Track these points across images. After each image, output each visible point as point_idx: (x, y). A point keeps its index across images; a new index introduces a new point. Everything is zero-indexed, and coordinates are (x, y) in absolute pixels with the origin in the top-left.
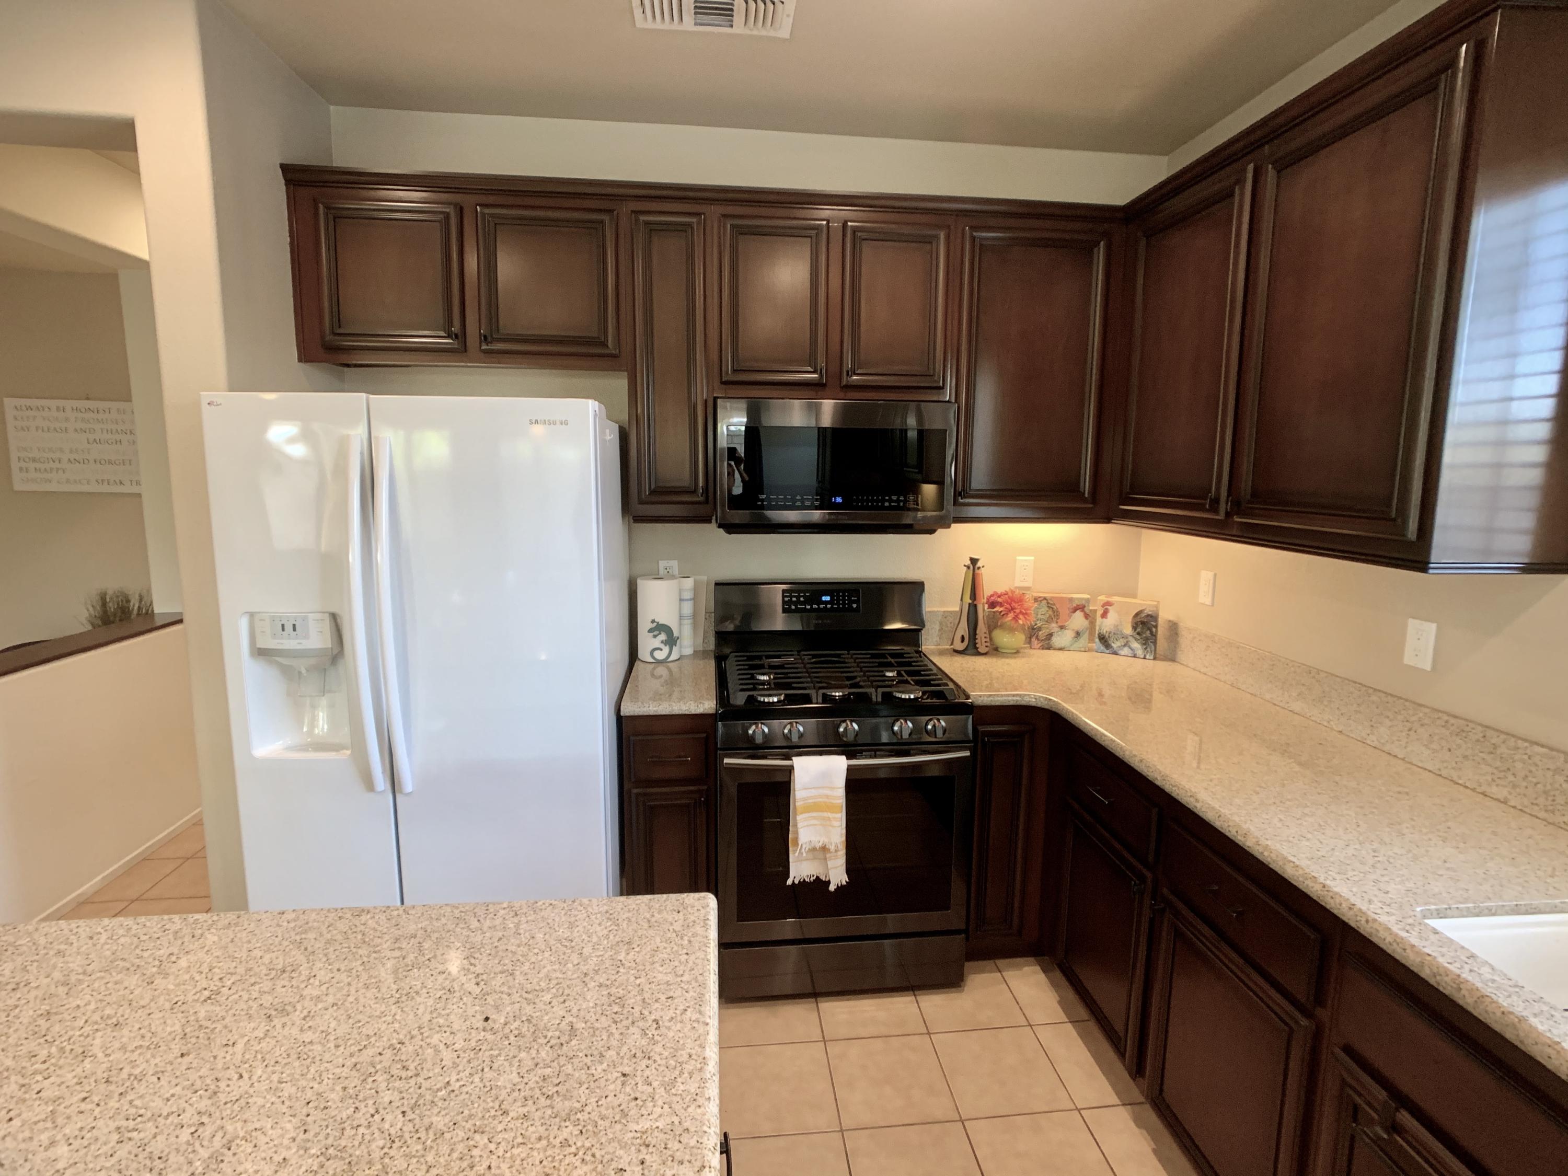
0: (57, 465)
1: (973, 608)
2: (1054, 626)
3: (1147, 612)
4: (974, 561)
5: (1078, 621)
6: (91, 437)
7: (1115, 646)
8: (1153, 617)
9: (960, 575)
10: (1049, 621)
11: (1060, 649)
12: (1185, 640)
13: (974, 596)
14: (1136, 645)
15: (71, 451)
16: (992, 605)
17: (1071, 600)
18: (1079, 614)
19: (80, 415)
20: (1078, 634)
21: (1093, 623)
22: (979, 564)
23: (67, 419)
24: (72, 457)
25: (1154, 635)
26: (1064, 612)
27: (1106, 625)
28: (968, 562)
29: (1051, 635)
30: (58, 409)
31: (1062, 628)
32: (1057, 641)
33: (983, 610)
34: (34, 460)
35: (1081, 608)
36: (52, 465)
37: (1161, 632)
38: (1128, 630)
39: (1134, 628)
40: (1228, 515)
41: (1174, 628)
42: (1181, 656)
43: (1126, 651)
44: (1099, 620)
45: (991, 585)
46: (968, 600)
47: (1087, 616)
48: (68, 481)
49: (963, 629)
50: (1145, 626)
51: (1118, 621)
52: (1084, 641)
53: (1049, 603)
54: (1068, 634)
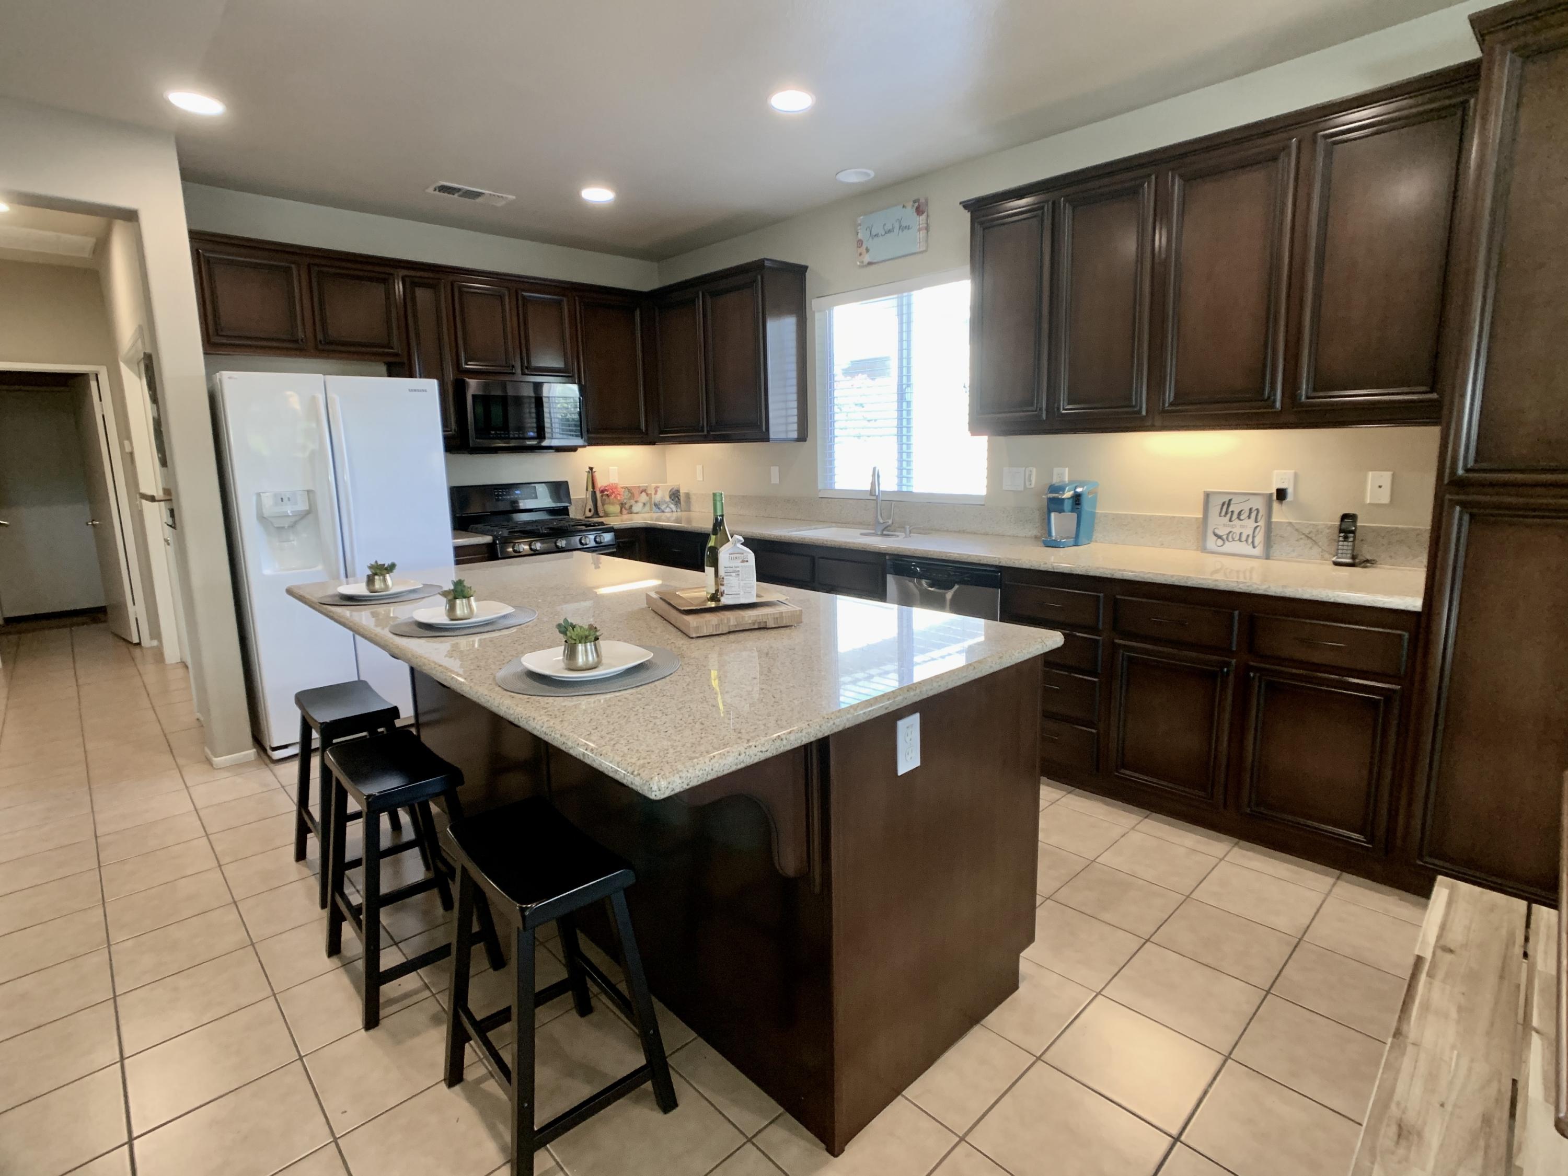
1: (594, 493)
2: (632, 502)
3: (676, 488)
4: (591, 469)
5: (643, 498)
7: (663, 507)
8: (678, 491)
9: (584, 477)
10: (630, 498)
11: (637, 513)
12: (693, 499)
13: (593, 487)
14: (672, 506)
16: (602, 492)
17: (639, 487)
18: (644, 494)
20: (644, 504)
21: (651, 498)
22: (594, 470)
25: (679, 499)
26: (636, 493)
27: (657, 498)
28: (588, 470)
29: (631, 506)
31: (636, 502)
32: (635, 509)
33: (598, 495)
35: (644, 491)
37: (682, 499)
38: (668, 499)
39: (670, 497)
40: (708, 432)
41: (688, 496)
42: (693, 508)
43: (668, 510)
44: (653, 496)
45: (601, 483)
46: (590, 489)
47: (647, 495)
49: (590, 505)
50: (675, 496)
51: (662, 495)
52: (647, 508)
53: (629, 490)
54: (640, 505)
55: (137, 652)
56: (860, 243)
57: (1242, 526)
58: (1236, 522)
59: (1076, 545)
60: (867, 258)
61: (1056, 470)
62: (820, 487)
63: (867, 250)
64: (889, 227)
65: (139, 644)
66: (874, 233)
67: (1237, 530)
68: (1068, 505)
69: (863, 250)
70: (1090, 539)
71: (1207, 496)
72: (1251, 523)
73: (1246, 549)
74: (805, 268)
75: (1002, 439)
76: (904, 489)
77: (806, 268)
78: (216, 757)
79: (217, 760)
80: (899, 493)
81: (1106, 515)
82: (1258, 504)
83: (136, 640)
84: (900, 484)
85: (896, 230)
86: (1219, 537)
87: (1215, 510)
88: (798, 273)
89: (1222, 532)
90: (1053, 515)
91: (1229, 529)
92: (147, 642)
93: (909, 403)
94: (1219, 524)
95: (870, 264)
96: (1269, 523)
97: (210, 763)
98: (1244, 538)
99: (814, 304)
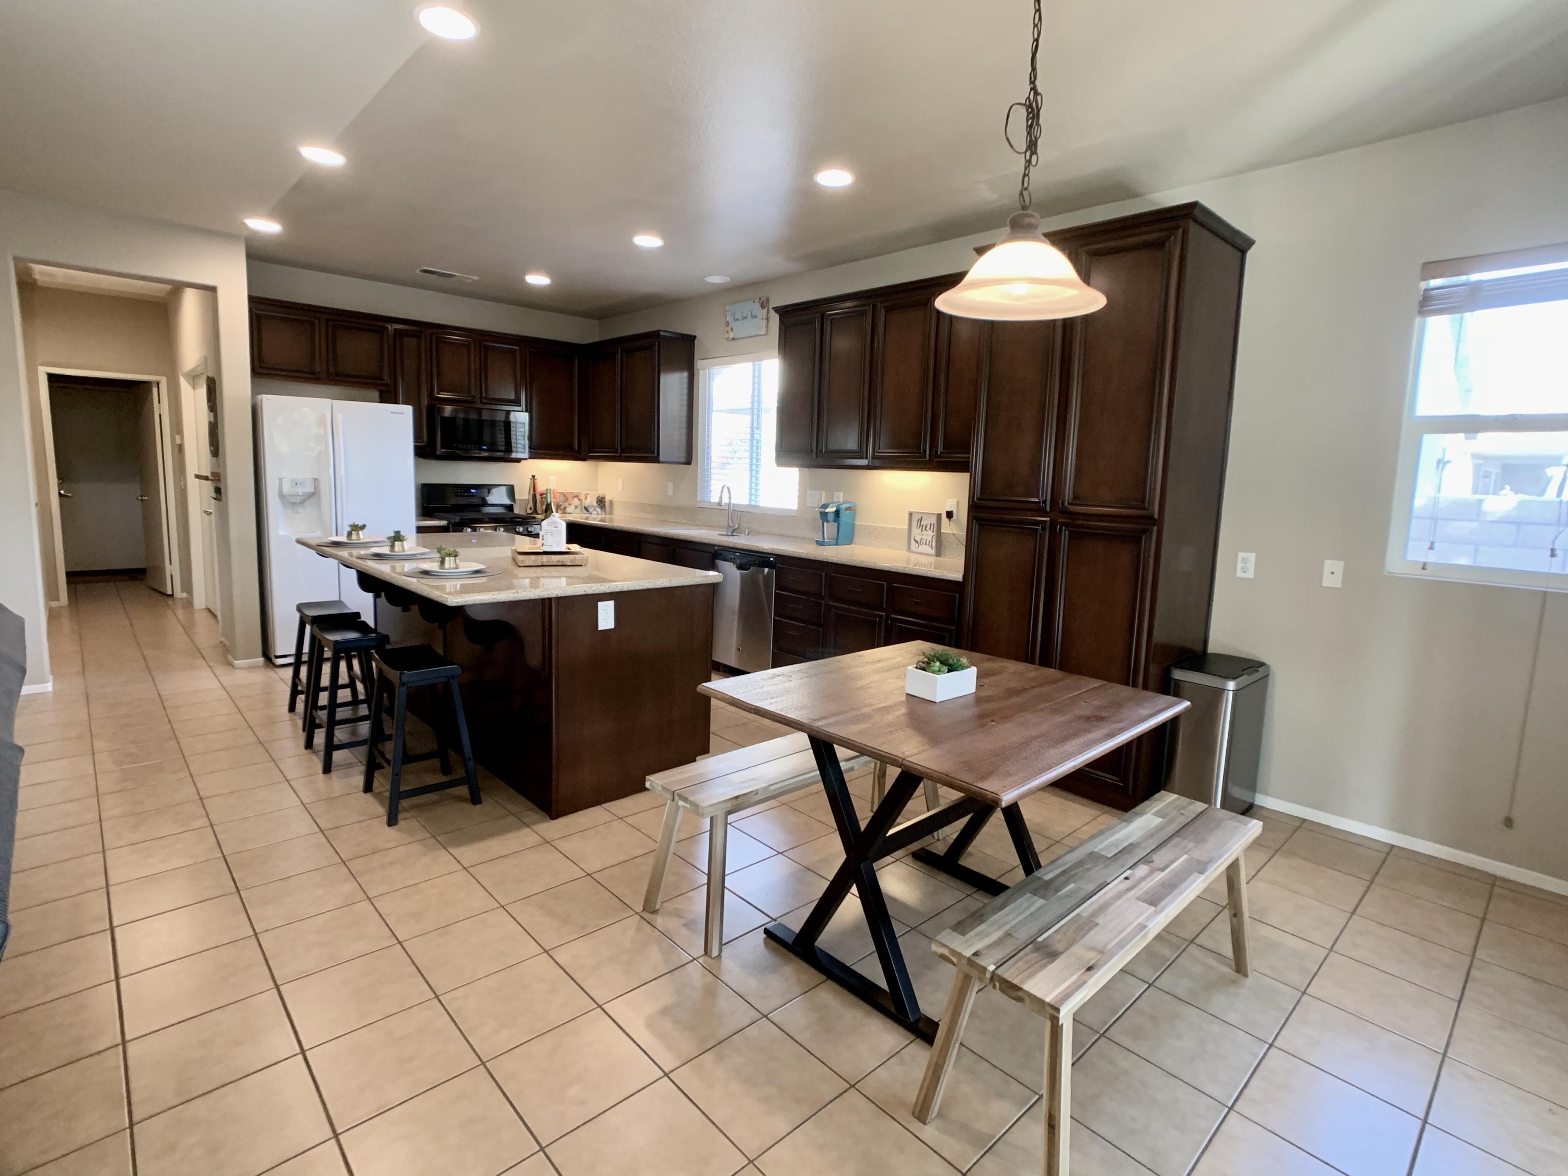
1: (535, 496)
2: (566, 504)
3: (602, 496)
4: (534, 476)
5: (576, 501)
7: (590, 510)
8: (604, 498)
9: (528, 482)
10: (565, 501)
11: (570, 513)
12: (615, 504)
13: (534, 490)
14: (598, 510)
16: (542, 495)
17: (572, 493)
18: (576, 499)
20: (576, 507)
21: (581, 504)
22: (536, 478)
25: (605, 505)
26: (570, 498)
27: (587, 503)
28: (531, 477)
29: (565, 508)
31: (570, 504)
32: (568, 510)
33: (538, 497)
35: (577, 496)
37: (607, 504)
38: (595, 504)
39: (597, 503)
40: (621, 453)
41: (611, 502)
42: (614, 511)
43: (595, 512)
44: (584, 501)
45: (541, 488)
46: (532, 492)
47: (579, 500)
49: (531, 504)
50: (601, 502)
51: (591, 501)
52: (579, 509)
53: (564, 495)
54: (573, 507)
55: (170, 601)
56: (727, 324)
57: (927, 535)
58: (924, 532)
59: (837, 544)
60: (731, 335)
61: (836, 494)
62: (699, 499)
63: (732, 330)
64: (745, 315)
65: (172, 595)
66: (736, 317)
67: (925, 538)
68: (831, 517)
69: (729, 329)
70: (850, 541)
71: (911, 514)
72: (931, 533)
73: (928, 550)
74: (693, 338)
75: (806, 470)
76: (753, 503)
77: (695, 337)
78: (236, 660)
79: (237, 662)
80: (749, 506)
81: (861, 526)
82: (934, 520)
83: (169, 592)
84: (750, 500)
85: (749, 317)
86: (916, 542)
87: (914, 523)
88: (690, 340)
89: (918, 538)
90: (825, 523)
91: (921, 537)
92: (179, 594)
93: (758, 441)
94: (916, 532)
95: (733, 339)
96: (939, 535)
97: (231, 665)
98: (927, 543)
99: (699, 364)
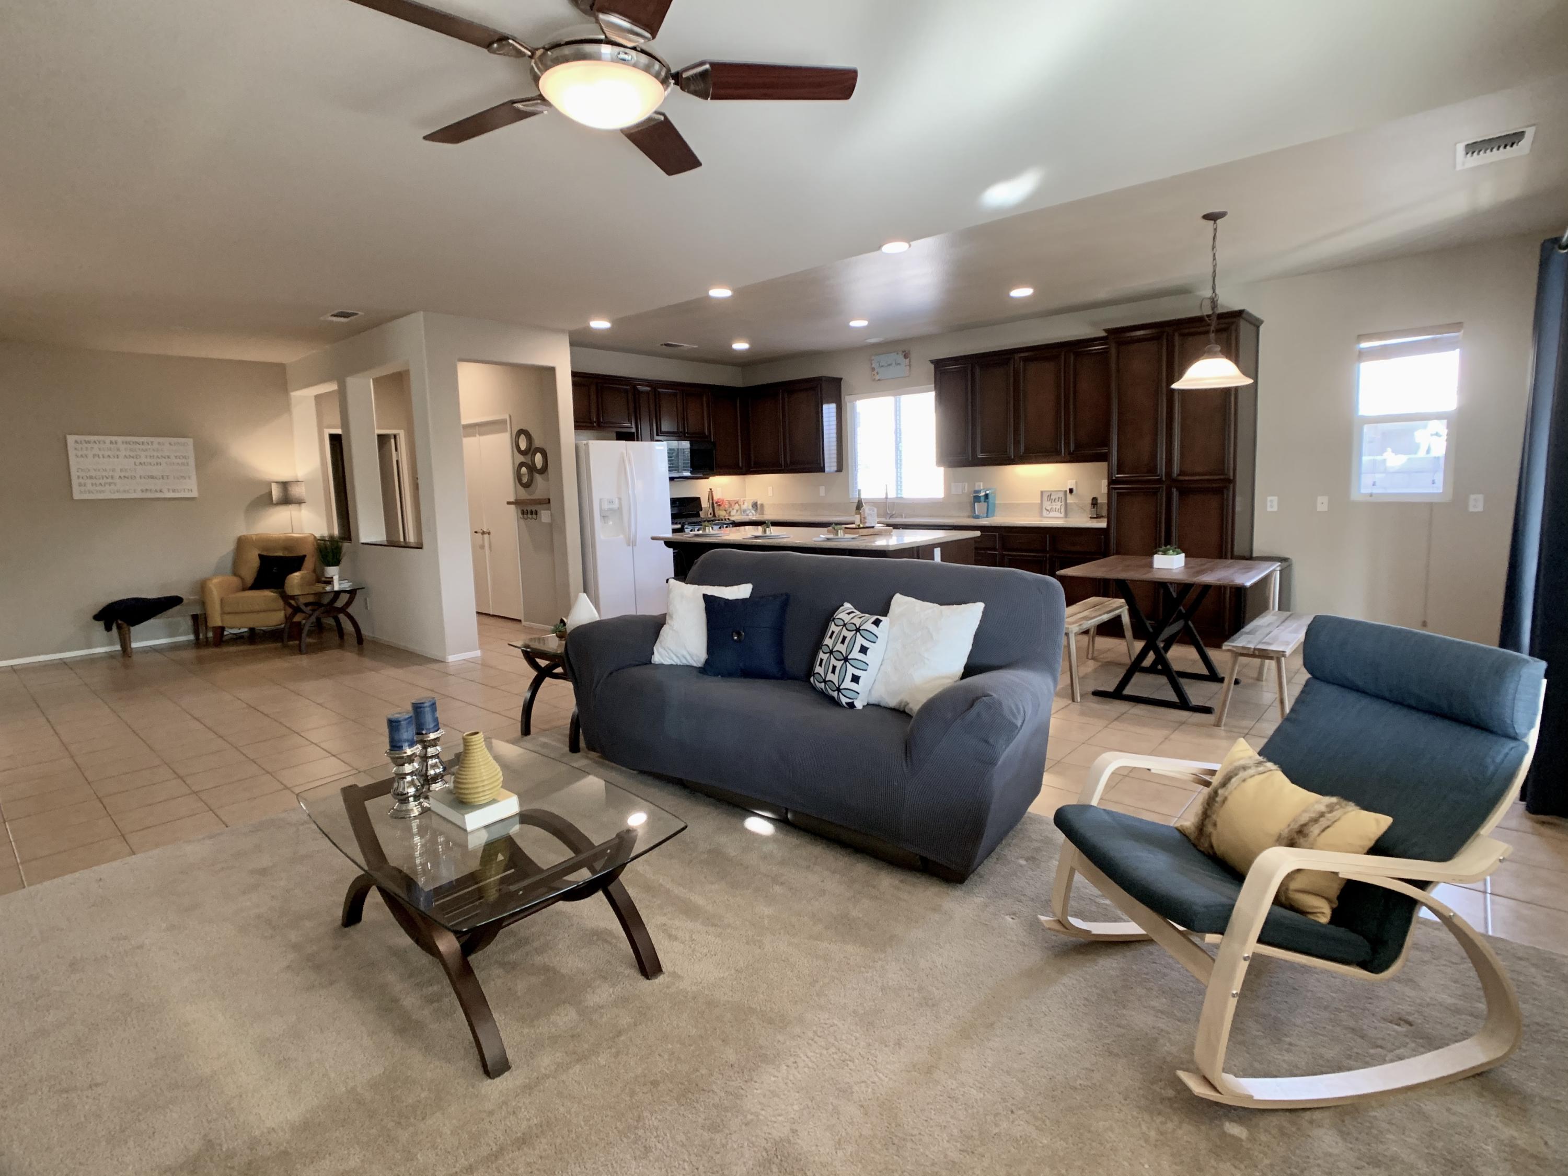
0: (110, 480)
1: (713, 503)
3: (755, 501)
4: (711, 489)
5: (737, 507)
6: (138, 461)
7: (748, 512)
8: (757, 503)
9: (709, 493)
10: (730, 507)
11: (733, 516)
12: (765, 507)
13: (712, 500)
14: (753, 512)
15: (121, 470)
16: (717, 501)
17: (735, 500)
18: (737, 504)
19: (129, 446)
21: (740, 507)
22: (713, 490)
23: (118, 450)
24: (122, 474)
25: (758, 508)
26: (733, 502)
27: (744, 507)
28: (709, 490)
29: (730, 512)
30: (111, 442)
31: (733, 509)
32: (732, 513)
33: (715, 505)
34: (91, 477)
35: (738, 501)
36: (105, 480)
38: (751, 507)
40: (785, 467)
41: (762, 505)
42: (765, 513)
43: (751, 514)
44: (742, 506)
45: (717, 498)
47: (739, 505)
48: (118, 491)
50: (755, 505)
51: (747, 505)
52: (739, 512)
53: (729, 502)
54: (735, 511)
56: (873, 369)
57: (1056, 505)
58: (1054, 503)
59: (987, 517)
60: (877, 377)
61: (977, 484)
62: (851, 497)
63: (878, 373)
64: (889, 363)
66: (881, 364)
67: (1054, 507)
68: (982, 499)
69: (875, 373)
70: (993, 516)
71: (1042, 493)
72: (1059, 504)
73: (1058, 515)
74: (841, 379)
75: (950, 469)
76: (899, 496)
80: (897, 498)
81: (1000, 504)
82: (1061, 495)
84: (897, 494)
85: (894, 363)
86: (1047, 510)
87: (1045, 498)
88: (838, 381)
89: (1049, 508)
90: (976, 504)
91: (1052, 507)
93: (900, 452)
94: (1047, 505)
95: (879, 380)
96: (1066, 504)
98: (1057, 508)
99: (846, 399)
